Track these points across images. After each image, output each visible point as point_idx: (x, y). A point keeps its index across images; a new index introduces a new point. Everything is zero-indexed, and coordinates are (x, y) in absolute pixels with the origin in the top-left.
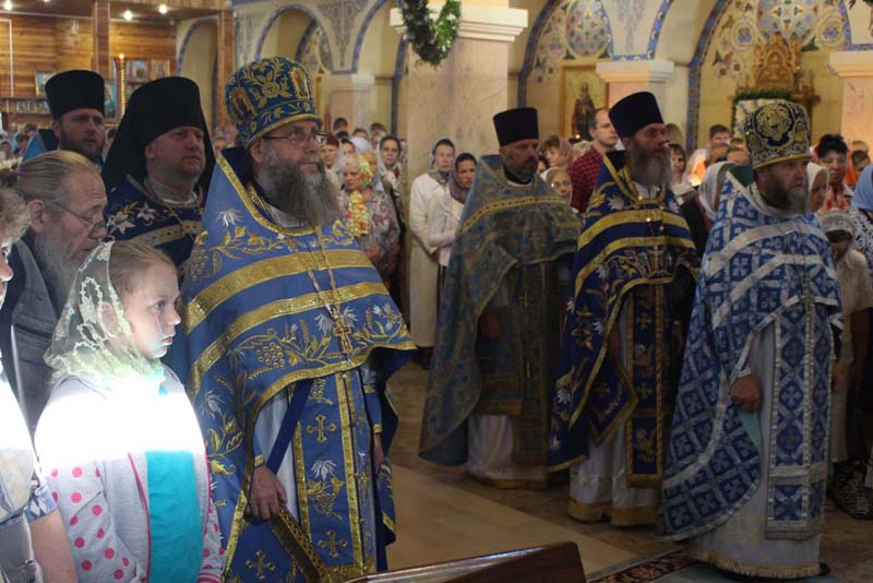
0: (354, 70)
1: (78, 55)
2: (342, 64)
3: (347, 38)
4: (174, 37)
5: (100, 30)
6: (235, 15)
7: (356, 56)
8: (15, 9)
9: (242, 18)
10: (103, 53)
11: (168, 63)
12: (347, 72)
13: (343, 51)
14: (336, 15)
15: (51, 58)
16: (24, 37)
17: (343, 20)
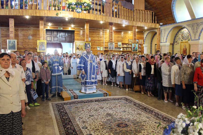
0: (199, 39)
1: (126, 39)
2: (195, 38)
3: (197, 32)
4: (144, 35)
5: (134, 32)
6: (161, 29)
7: (200, 35)
8: (115, 29)
9: (163, 30)
10: (135, 37)
11: (143, 40)
12: (197, 40)
13: (195, 35)
14: (193, 26)
15: (121, 39)
16: (116, 35)
17: (195, 27)
